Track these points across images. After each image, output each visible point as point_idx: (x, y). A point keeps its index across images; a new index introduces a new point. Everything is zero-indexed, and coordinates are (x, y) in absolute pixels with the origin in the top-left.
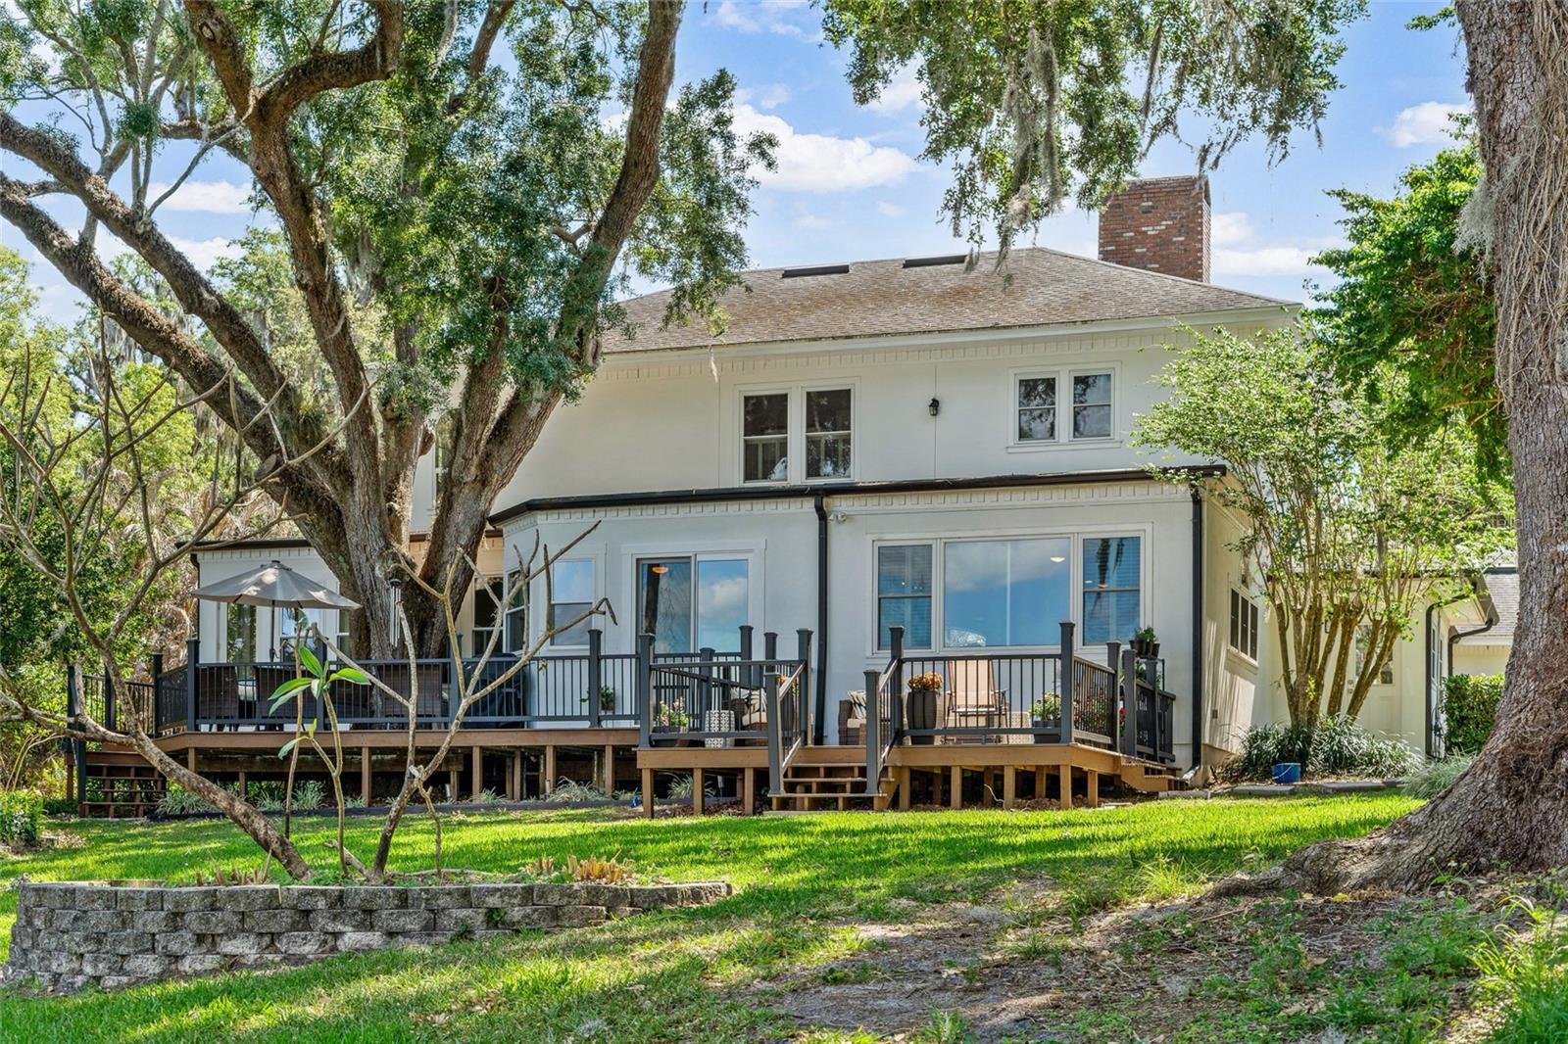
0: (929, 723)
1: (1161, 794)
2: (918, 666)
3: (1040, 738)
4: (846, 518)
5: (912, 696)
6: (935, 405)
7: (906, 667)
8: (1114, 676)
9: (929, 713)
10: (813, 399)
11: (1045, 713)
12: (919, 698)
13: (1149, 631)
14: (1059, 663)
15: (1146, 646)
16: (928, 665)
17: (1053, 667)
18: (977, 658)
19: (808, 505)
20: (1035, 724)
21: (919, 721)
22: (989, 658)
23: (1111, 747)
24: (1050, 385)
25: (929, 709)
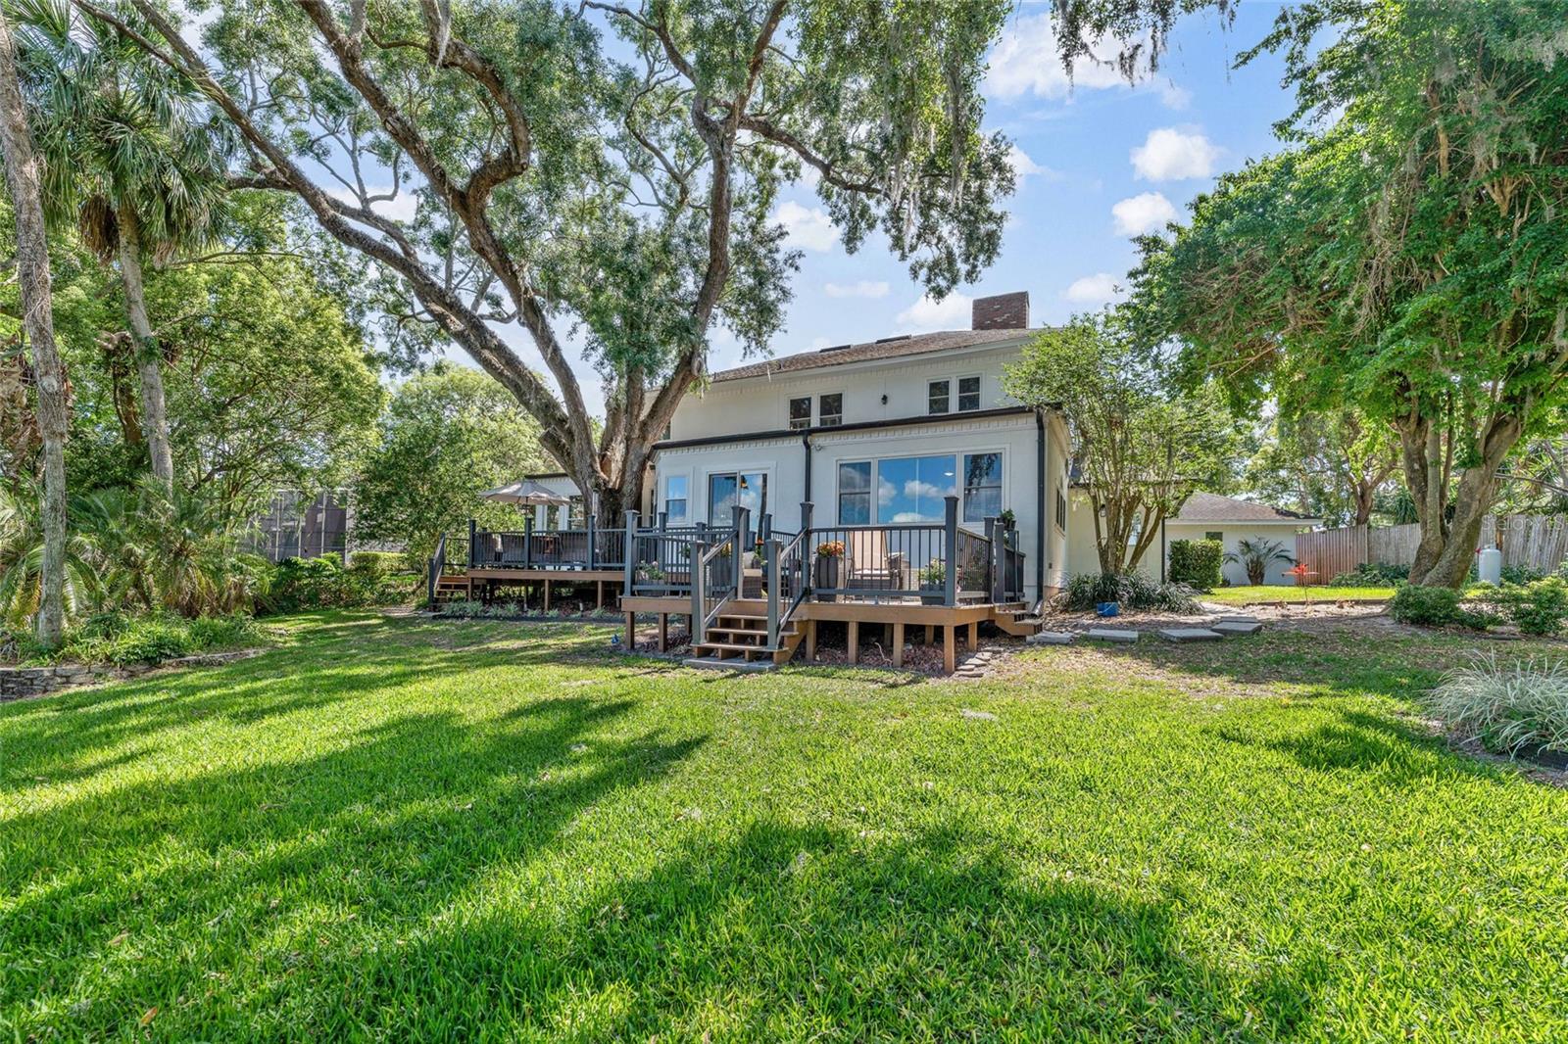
0: (832, 584)
1: (1029, 638)
2: (823, 535)
3: (927, 600)
4: (821, 448)
5: (818, 560)
6: (885, 398)
7: (814, 536)
8: (990, 543)
9: (832, 576)
10: (824, 399)
11: (930, 578)
12: (824, 562)
13: (1010, 512)
14: (943, 532)
15: (1008, 521)
16: (832, 535)
17: (938, 539)
18: (872, 529)
19: (800, 441)
20: (922, 588)
21: (824, 583)
22: (882, 529)
23: (987, 600)
24: (946, 385)
25: (831, 572)
